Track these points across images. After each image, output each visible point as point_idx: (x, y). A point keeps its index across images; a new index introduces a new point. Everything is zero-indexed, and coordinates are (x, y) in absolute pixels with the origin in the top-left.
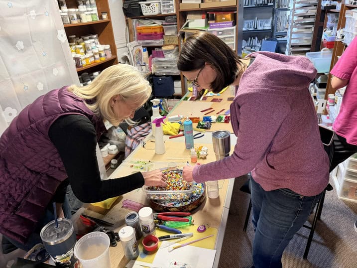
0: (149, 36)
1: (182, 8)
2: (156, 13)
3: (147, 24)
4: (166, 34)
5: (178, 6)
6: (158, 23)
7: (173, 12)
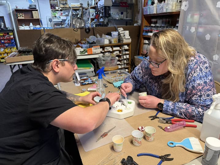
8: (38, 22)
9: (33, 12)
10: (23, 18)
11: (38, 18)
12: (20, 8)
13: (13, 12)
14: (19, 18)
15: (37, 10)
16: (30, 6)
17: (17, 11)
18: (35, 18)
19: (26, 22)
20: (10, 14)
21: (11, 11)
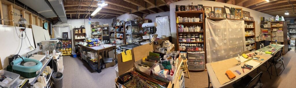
0: (265, 32)
1: (272, 27)
2: (266, 27)
3: (265, 29)
4: (269, 32)
5: (271, 26)
6: (267, 29)
7: (270, 27)
8: (85, 35)
9: (83, 29)
10: (77, 33)
11: (85, 33)
12: (76, 27)
13: (73, 29)
14: (76, 33)
15: (85, 28)
16: (82, 26)
17: (75, 29)
18: (83, 32)
19: (78, 35)
20: (71, 31)
21: (72, 29)
